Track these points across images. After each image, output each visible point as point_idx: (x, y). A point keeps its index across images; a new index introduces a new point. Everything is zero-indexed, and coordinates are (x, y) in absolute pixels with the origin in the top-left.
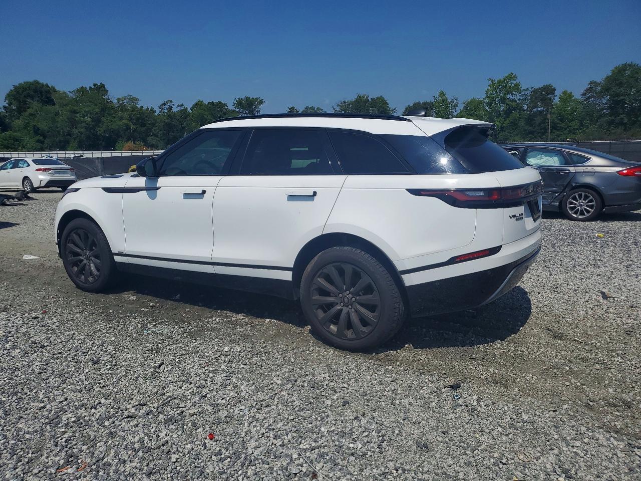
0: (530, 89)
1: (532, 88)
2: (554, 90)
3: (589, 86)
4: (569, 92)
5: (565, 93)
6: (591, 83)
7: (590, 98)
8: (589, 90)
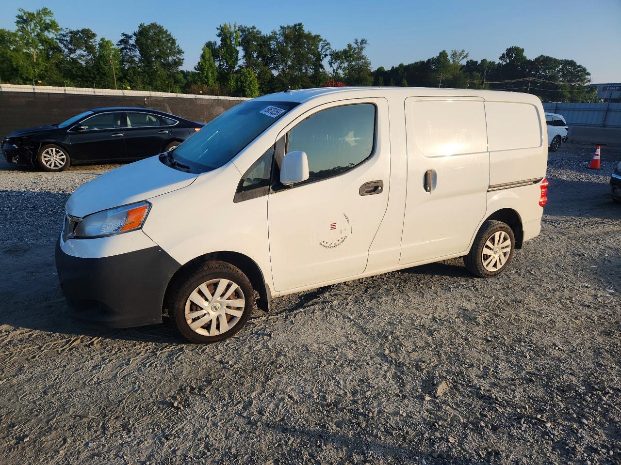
0: (65, 30)
1: (67, 29)
2: (94, 35)
3: (123, 38)
4: (106, 39)
5: (102, 39)
6: (123, 34)
7: (125, 48)
8: (122, 41)
